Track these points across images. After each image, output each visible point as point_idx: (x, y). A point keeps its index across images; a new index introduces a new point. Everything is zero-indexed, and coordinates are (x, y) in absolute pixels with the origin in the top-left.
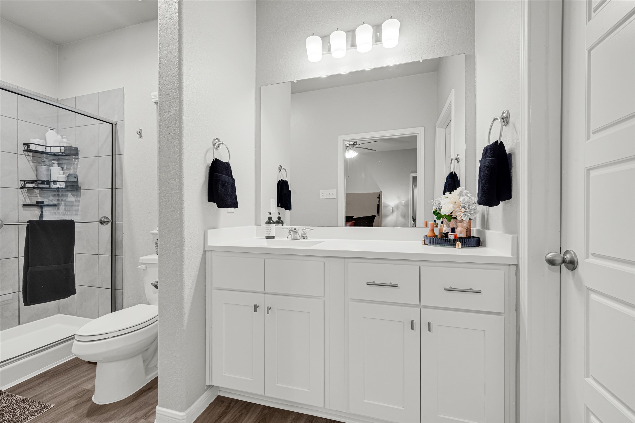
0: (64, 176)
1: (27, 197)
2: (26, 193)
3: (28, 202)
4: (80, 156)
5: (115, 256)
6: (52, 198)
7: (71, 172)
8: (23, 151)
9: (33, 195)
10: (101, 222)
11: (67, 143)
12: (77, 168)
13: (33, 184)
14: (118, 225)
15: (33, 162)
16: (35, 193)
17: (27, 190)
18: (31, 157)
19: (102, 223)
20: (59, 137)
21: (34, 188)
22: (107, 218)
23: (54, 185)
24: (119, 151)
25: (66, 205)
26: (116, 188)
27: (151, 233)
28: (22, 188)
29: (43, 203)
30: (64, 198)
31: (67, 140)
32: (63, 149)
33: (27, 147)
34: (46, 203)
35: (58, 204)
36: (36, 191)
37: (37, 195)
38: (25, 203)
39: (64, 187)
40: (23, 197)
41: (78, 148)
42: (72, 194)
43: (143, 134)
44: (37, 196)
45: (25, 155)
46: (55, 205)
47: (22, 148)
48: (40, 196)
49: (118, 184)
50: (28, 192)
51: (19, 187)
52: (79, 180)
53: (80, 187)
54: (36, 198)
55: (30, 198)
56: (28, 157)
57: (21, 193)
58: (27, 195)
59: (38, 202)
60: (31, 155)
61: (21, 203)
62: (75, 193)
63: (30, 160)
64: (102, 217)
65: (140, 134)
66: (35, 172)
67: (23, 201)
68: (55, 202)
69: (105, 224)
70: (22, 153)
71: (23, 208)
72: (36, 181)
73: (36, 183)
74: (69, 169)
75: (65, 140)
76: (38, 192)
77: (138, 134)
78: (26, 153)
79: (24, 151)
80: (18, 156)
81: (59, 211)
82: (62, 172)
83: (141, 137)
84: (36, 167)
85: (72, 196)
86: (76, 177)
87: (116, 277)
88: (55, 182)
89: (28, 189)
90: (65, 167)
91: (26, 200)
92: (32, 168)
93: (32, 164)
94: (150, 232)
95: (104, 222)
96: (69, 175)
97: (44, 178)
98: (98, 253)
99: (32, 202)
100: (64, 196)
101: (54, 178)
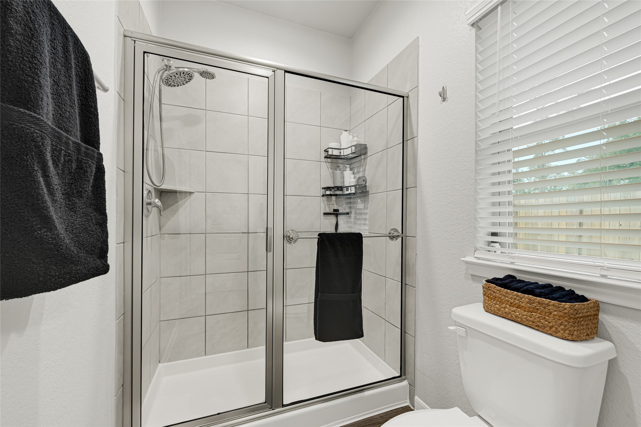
0: (355, 180)
1: (327, 205)
2: (326, 201)
3: (328, 211)
4: (369, 154)
5: (405, 285)
6: (345, 206)
7: (361, 175)
8: (324, 158)
9: (331, 203)
10: (390, 237)
11: (357, 141)
12: (366, 169)
13: (330, 191)
14: (409, 241)
15: (331, 169)
16: (332, 201)
17: (327, 199)
18: (330, 164)
19: (392, 238)
20: (351, 137)
21: (331, 195)
22: (397, 231)
23: (347, 191)
24: (412, 133)
25: (356, 213)
26: (407, 188)
27: (463, 261)
28: (323, 196)
29: (338, 211)
30: (355, 206)
31: (357, 138)
32: (353, 148)
33: (327, 153)
34: (340, 211)
35: (350, 211)
36: (333, 198)
37: (334, 202)
38: (325, 212)
39: (354, 192)
40: (324, 206)
41: (366, 145)
42: (361, 201)
43: (449, 94)
44: (334, 204)
45: (326, 162)
46: (348, 213)
47: (324, 154)
48: (336, 204)
49: (410, 183)
50: (328, 201)
51: (321, 196)
52: (367, 184)
53: (368, 191)
54: (333, 206)
55: (329, 206)
56: (328, 164)
57: (322, 201)
58: (326, 203)
59: (335, 210)
60: (330, 162)
61: (323, 211)
62: (363, 199)
63: (329, 166)
64: (392, 230)
65: (443, 96)
66: (333, 179)
67: (324, 209)
68: (347, 210)
69: (395, 239)
70: (323, 159)
71: (324, 216)
72: (333, 188)
73: (333, 190)
74: (358, 172)
75: (355, 138)
76: (335, 200)
77: (440, 96)
78: (326, 159)
79: (326, 157)
80: (320, 163)
81: (350, 220)
82: (352, 176)
83: (444, 99)
84: (333, 174)
85: (361, 202)
86: (365, 181)
87: (406, 315)
88: (347, 188)
89: (327, 197)
90: (355, 171)
91: (326, 208)
92: (330, 175)
93: (330, 170)
94: (462, 259)
95: (394, 237)
96: (359, 178)
97: (339, 185)
98: (386, 275)
99: (330, 211)
100: (354, 203)
101: (347, 184)
